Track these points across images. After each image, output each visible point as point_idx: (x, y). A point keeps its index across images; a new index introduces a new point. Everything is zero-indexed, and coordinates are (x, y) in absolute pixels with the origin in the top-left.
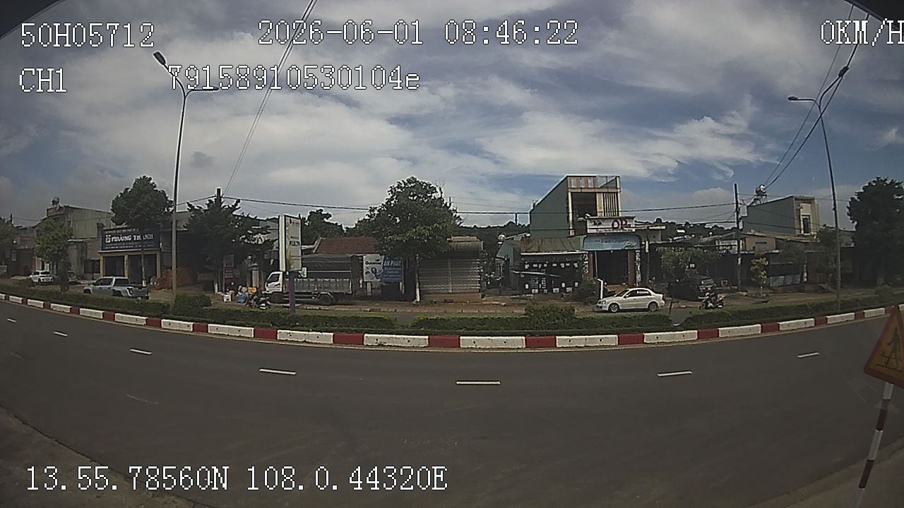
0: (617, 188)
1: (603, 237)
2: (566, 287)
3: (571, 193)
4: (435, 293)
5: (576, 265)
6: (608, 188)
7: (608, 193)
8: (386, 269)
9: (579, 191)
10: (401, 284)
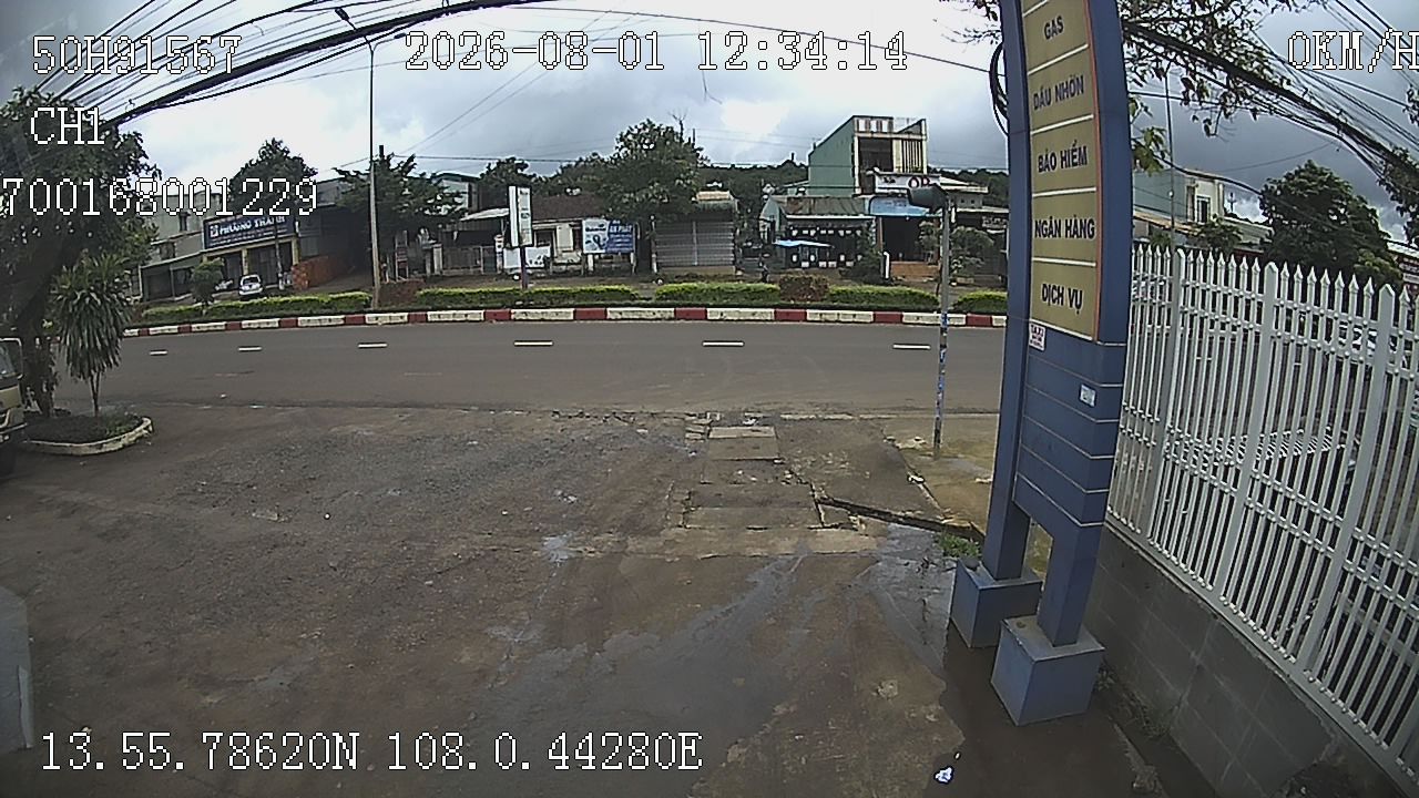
0: (921, 134)
1: (896, 199)
2: (846, 260)
3: (859, 138)
4: (676, 266)
5: (858, 232)
6: (909, 133)
7: (909, 140)
8: (612, 236)
9: (869, 135)
10: (632, 254)
